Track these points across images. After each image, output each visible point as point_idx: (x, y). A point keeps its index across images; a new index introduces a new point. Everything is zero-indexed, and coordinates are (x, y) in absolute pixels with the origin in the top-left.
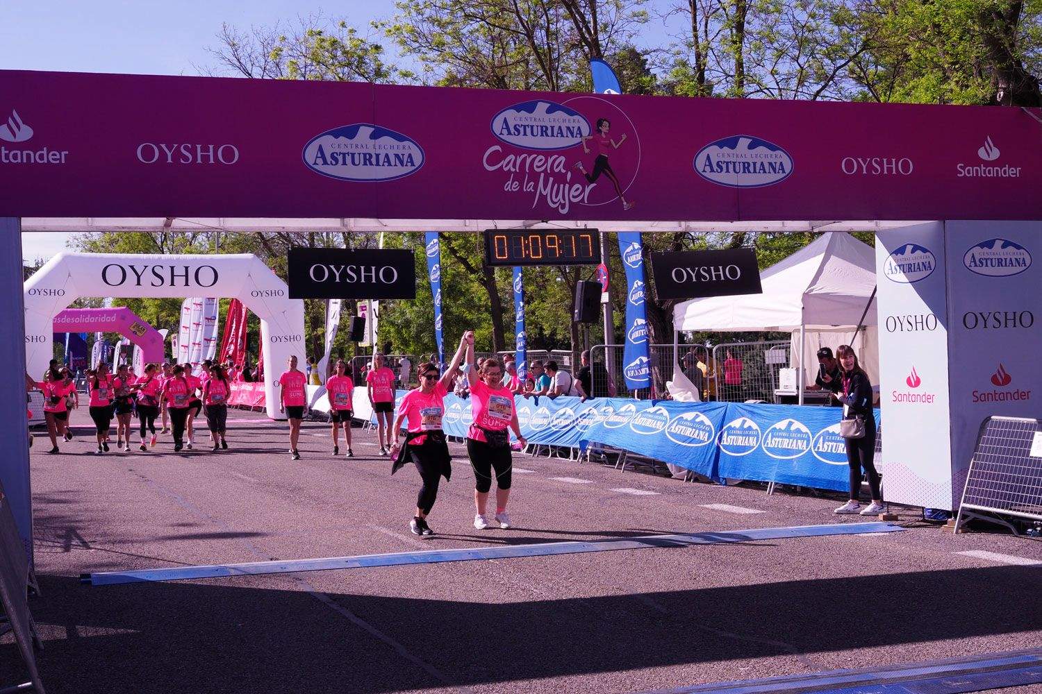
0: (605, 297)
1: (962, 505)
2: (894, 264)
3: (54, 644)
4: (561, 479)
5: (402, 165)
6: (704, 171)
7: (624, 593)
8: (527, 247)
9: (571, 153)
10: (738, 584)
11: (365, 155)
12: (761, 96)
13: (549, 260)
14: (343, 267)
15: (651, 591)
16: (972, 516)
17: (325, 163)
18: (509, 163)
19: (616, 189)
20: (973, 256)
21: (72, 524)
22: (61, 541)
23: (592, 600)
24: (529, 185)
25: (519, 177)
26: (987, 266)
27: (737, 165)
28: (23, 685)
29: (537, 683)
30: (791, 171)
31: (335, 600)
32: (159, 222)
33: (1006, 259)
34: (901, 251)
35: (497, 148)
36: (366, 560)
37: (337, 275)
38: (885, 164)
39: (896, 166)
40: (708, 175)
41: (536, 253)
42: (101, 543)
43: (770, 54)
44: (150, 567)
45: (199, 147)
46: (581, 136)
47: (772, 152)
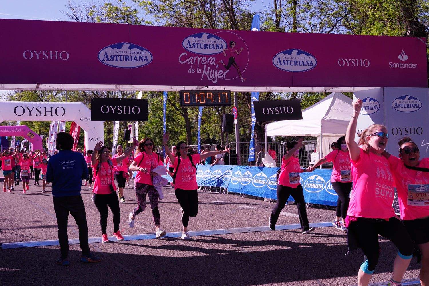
0: (236, 121)
4: (215, 201)
5: (143, 61)
6: (277, 65)
8: (198, 98)
9: (218, 56)
11: (126, 56)
12: (305, 32)
13: (208, 104)
14: (116, 106)
17: (108, 60)
18: (190, 61)
19: (238, 72)
20: (396, 103)
24: (199, 71)
25: (195, 67)
26: (402, 107)
27: (292, 62)
30: (316, 65)
31: (111, 256)
32: (33, 86)
33: (410, 104)
34: (364, 100)
35: (185, 53)
37: (113, 110)
38: (357, 62)
39: (362, 63)
40: (279, 66)
42: (8, 230)
43: (308, 15)
44: (29, 241)
45: (51, 52)
46: (223, 49)
47: (307, 56)
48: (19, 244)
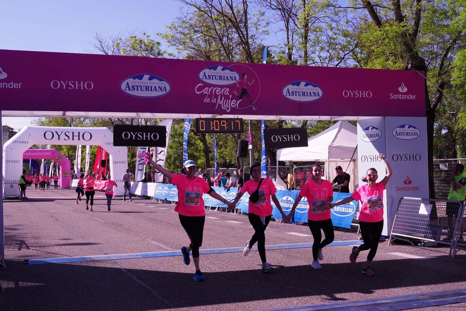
0: (250, 147)
1: (392, 233)
2: (365, 134)
3: (8, 290)
4: (230, 221)
5: (162, 91)
6: (286, 95)
7: (250, 269)
8: (213, 126)
9: (232, 87)
11: (146, 86)
12: (314, 65)
13: (222, 131)
14: (136, 133)
16: (396, 238)
17: (129, 90)
18: (206, 91)
19: (250, 102)
20: (396, 131)
21: (24, 239)
22: (18, 246)
23: (237, 272)
25: (210, 96)
26: (402, 135)
27: (300, 93)
29: (209, 307)
30: (322, 95)
31: (129, 271)
32: (61, 113)
33: (410, 133)
34: (367, 129)
35: (201, 84)
36: (145, 255)
37: (134, 136)
38: (361, 93)
39: (365, 94)
40: (288, 97)
41: (217, 128)
42: (35, 247)
43: (318, 48)
44: (54, 257)
45: (77, 82)
46: (236, 80)
47: (314, 88)
48: (45, 260)
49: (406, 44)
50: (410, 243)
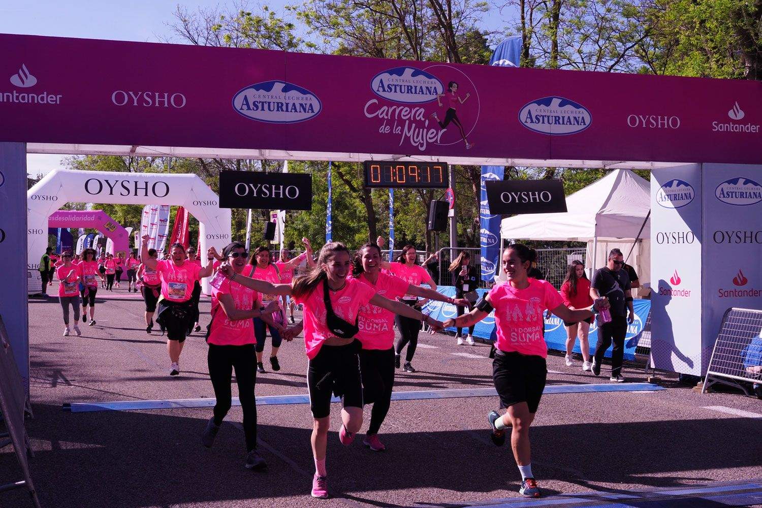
0: (451, 213)
1: (709, 372)
2: (664, 194)
3: (42, 454)
5: (305, 112)
6: (526, 122)
7: (458, 430)
8: (395, 174)
9: (429, 106)
10: (542, 425)
11: (278, 103)
12: (570, 68)
13: (410, 184)
15: (478, 428)
16: (716, 380)
17: (249, 108)
18: (383, 112)
19: (461, 133)
20: (722, 190)
21: (58, 367)
22: (50, 379)
23: (435, 433)
24: (397, 129)
25: (390, 123)
26: (732, 197)
27: (550, 118)
28: (19, 483)
30: (590, 123)
32: (126, 148)
33: (746, 193)
34: (669, 184)
35: (375, 101)
36: (271, 400)
37: (255, 191)
38: (659, 120)
39: (668, 122)
40: (529, 125)
41: (401, 179)
42: (79, 381)
43: (577, 37)
44: (113, 400)
45: (157, 94)
46: (437, 94)
47: (577, 109)
48: (99, 405)
49: (741, 32)
50: (743, 391)
